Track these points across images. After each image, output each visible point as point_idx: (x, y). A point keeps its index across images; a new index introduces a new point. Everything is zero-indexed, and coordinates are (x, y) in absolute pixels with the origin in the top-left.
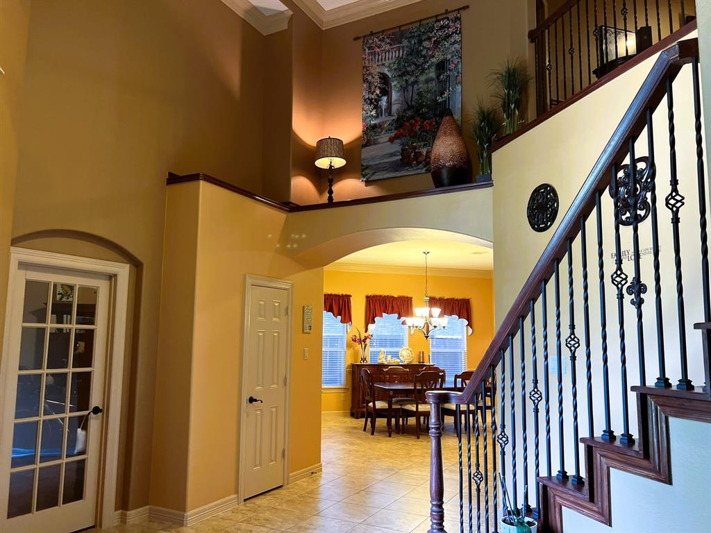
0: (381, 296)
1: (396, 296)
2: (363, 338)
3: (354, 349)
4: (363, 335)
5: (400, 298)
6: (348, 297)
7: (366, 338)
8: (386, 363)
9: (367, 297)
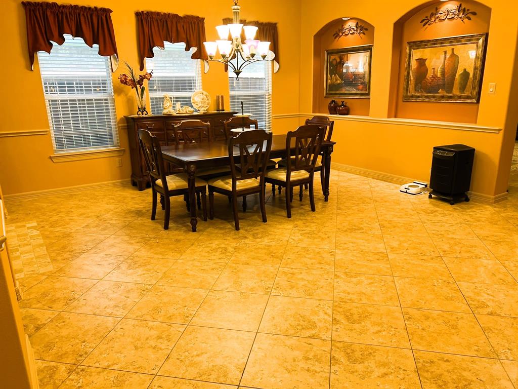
0: (158, 14)
1: (181, 15)
2: (137, 78)
3: (126, 95)
4: (138, 74)
5: (187, 17)
6: (107, 12)
7: (142, 78)
8: (174, 114)
9: (138, 15)
